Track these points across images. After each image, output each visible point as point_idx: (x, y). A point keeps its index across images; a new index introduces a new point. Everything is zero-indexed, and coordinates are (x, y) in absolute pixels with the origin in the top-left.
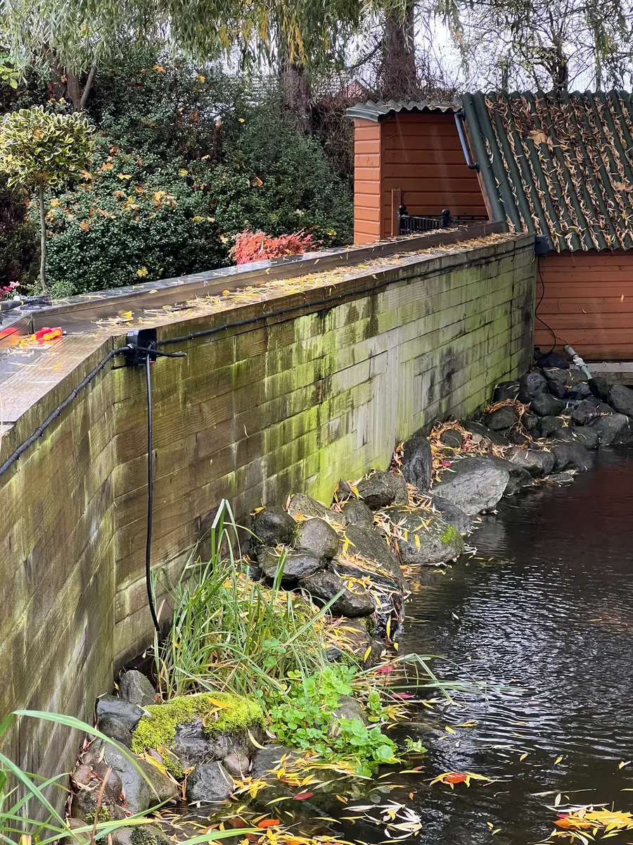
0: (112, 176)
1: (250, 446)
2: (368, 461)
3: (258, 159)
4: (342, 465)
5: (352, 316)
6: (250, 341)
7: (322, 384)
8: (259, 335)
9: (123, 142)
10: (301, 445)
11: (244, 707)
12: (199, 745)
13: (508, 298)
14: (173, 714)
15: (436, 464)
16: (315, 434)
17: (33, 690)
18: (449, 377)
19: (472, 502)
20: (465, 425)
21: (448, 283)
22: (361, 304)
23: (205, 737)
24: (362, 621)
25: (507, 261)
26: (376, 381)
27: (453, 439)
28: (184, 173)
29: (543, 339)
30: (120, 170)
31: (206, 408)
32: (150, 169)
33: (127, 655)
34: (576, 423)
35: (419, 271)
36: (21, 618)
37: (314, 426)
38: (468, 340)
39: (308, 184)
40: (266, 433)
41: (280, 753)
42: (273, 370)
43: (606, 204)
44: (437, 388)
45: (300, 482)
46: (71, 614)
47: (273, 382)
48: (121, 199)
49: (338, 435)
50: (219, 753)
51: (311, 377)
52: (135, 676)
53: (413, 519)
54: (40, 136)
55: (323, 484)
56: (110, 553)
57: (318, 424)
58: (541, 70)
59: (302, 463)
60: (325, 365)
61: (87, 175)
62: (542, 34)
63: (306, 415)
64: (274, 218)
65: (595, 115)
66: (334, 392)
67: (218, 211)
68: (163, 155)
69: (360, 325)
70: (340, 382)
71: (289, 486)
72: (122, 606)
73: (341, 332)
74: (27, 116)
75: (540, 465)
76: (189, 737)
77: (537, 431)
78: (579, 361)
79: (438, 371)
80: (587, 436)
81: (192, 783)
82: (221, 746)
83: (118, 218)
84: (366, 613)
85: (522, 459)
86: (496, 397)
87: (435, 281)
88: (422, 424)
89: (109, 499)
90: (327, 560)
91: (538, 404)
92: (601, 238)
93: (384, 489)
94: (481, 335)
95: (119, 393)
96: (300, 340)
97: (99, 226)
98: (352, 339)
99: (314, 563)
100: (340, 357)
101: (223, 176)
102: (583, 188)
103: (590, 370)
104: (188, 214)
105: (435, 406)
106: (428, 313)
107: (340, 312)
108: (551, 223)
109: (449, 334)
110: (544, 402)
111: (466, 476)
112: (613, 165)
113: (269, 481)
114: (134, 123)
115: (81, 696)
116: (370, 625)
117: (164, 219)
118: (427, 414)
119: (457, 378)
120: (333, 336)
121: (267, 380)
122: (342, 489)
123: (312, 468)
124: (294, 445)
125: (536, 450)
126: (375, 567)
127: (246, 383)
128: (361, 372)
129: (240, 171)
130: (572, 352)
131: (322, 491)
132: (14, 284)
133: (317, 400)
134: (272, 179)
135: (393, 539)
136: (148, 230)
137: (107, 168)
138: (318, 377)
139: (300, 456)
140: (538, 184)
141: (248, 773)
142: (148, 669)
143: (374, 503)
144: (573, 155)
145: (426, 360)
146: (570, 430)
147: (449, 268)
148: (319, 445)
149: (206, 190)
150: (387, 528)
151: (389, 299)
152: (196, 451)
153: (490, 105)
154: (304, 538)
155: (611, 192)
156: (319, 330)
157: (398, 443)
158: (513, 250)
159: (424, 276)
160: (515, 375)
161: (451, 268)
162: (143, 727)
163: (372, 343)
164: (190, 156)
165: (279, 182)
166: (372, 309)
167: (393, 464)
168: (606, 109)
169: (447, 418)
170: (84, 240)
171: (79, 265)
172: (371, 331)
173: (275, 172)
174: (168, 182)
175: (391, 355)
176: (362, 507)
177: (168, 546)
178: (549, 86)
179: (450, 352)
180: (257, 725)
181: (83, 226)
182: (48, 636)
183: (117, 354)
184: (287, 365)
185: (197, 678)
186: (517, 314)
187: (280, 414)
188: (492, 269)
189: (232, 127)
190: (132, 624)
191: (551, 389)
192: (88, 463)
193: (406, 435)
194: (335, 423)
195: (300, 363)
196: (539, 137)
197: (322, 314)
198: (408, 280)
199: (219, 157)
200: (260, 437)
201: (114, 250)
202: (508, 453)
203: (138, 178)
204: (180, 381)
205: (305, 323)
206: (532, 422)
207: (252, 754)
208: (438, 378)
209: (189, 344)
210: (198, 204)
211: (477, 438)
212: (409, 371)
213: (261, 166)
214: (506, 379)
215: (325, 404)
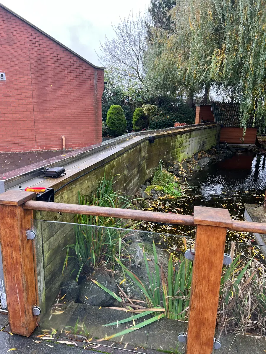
0: (162, 114)
1: (168, 153)
2: (188, 156)
3: (183, 112)
4: (183, 156)
5: (187, 135)
6: (169, 138)
7: (181, 145)
8: (170, 138)
9: (164, 109)
10: (177, 153)
11: (161, 188)
12: (154, 192)
13: (215, 133)
14: (151, 187)
15: (199, 157)
16: (179, 152)
17: (127, 182)
18: (203, 145)
19: (204, 163)
20: (205, 152)
21: (204, 131)
22: (188, 134)
23: (155, 191)
24: (181, 178)
25: (215, 128)
26: (190, 145)
27: (202, 153)
28: (172, 113)
29: (221, 140)
30: (163, 113)
31: (161, 147)
32: (167, 113)
33: (147, 180)
34: (223, 152)
35: (199, 129)
36: (126, 173)
37: (179, 150)
38: (207, 139)
39: (191, 116)
40: (171, 151)
41: (166, 194)
42: (173, 142)
43: (233, 120)
44: (201, 146)
45: (176, 158)
46: (136, 173)
47: (173, 144)
48: (162, 117)
49: (183, 152)
50: (157, 193)
51: (179, 143)
52: (148, 182)
53: (193, 165)
54: (150, 108)
55: (180, 159)
56: (144, 166)
57: (180, 151)
58: (229, 99)
59: (177, 156)
60: (182, 142)
61: (158, 114)
62: (230, 94)
63: (178, 149)
64: (185, 120)
65: (233, 106)
66: (183, 146)
67: (177, 119)
68: (169, 111)
69: (188, 137)
70: (184, 144)
71: (175, 158)
72: (147, 173)
73: (185, 138)
74: (148, 105)
75: (216, 158)
76: (153, 191)
77: (217, 153)
78: (226, 143)
79: (201, 144)
80: (225, 154)
81: (152, 196)
82: (157, 192)
83: (162, 120)
84: (182, 177)
85: (213, 157)
86: (212, 148)
87: (202, 131)
88: (198, 151)
89: (145, 159)
90: (178, 169)
91: (218, 150)
92: (231, 125)
93: (190, 160)
94: (210, 139)
95: (147, 144)
96: (178, 138)
97: (159, 121)
98: (186, 138)
99: (175, 169)
100: (184, 141)
101: (178, 114)
102: (230, 117)
103: (228, 145)
104: (172, 120)
105: (200, 149)
106: (200, 135)
107: (185, 135)
108: (224, 122)
109: (204, 138)
110: (219, 149)
111: (203, 159)
112: (235, 114)
113: (171, 158)
114: (165, 106)
115: (138, 184)
116: (182, 178)
117: (168, 120)
118: (199, 150)
119: (205, 145)
120: (183, 138)
121: (172, 144)
122: (183, 160)
123: (178, 156)
124: (176, 153)
125: (216, 156)
126: (185, 171)
127: (168, 144)
128: (188, 143)
129: (180, 113)
130: (225, 142)
131: (180, 160)
132: (145, 129)
133: (180, 147)
134: (185, 115)
135: (190, 167)
136: (166, 122)
137: (161, 113)
138: (180, 144)
139: (177, 154)
140: (223, 116)
141: (160, 196)
142: (150, 182)
143: (188, 162)
144: (229, 112)
145: (199, 142)
146: (222, 153)
147: (204, 129)
148: (180, 153)
149: (175, 116)
150: (189, 165)
151: (193, 133)
152: (159, 153)
153: (216, 104)
154: (175, 166)
155: (234, 118)
156: (181, 137)
157: (193, 154)
158: (217, 126)
159: (200, 130)
160: (215, 145)
161: (205, 129)
162: (147, 189)
163: (190, 139)
164: (173, 111)
165: (186, 115)
166: (190, 134)
167: (192, 157)
168: (235, 105)
169: (203, 151)
170: (157, 123)
171: (156, 127)
172: (190, 138)
173: (186, 114)
174: (169, 115)
175: (193, 141)
176: (186, 162)
177: (154, 166)
178: (230, 102)
179: (204, 141)
180: (163, 190)
181: (157, 121)
182: (131, 176)
183: (147, 139)
184: (175, 142)
185: (156, 183)
186: (217, 136)
187: (174, 148)
188: (212, 129)
189: (180, 107)
190: (148, 175)
191: (220, 147)
192: (140, 154)
193: (195, 153)
194: (183, 150)
195: (177, 141)
196: (224, 109)
197: (182, 135)
198: (197, 130)
199: (178, 111)
200: (170, 152)
201: (161, 125)
202: (211, 156)
203: (165, 114)
204: (157, 143)
205: (179, 136)
206: (216, 152)
207: (162, 194)
208: (201, 145)
209: (159, 138)
210: (174, 118)
211: (207, 154)
212: (196, 144)
213: (184, 113)
214: (214, 145)
215: (181, 148)
